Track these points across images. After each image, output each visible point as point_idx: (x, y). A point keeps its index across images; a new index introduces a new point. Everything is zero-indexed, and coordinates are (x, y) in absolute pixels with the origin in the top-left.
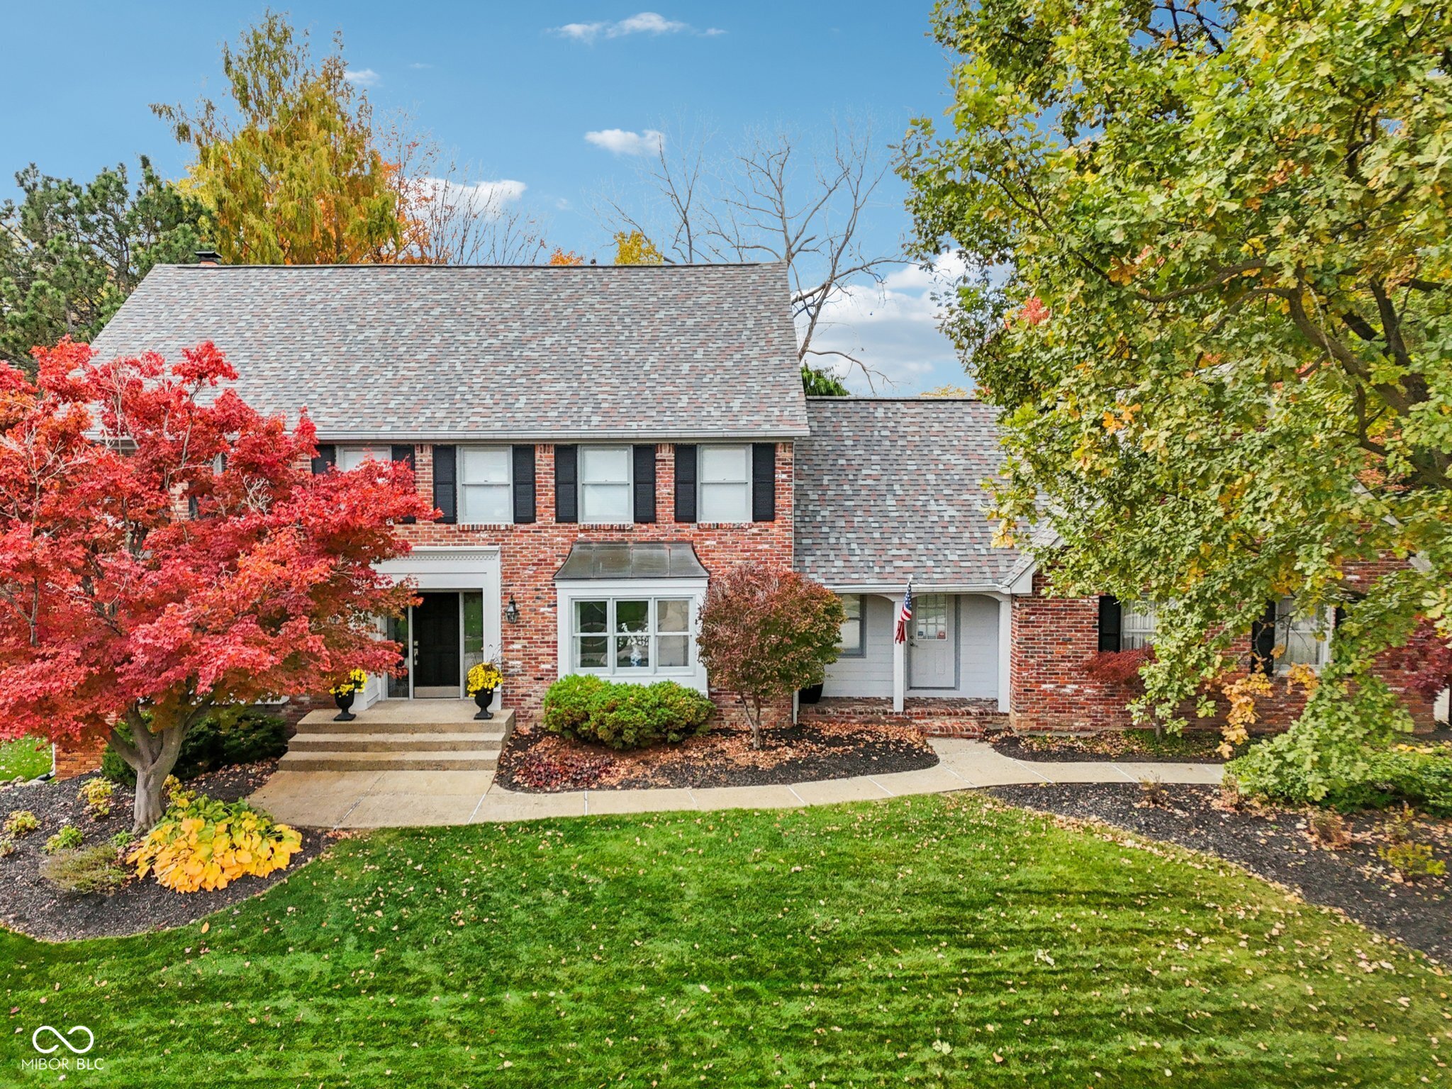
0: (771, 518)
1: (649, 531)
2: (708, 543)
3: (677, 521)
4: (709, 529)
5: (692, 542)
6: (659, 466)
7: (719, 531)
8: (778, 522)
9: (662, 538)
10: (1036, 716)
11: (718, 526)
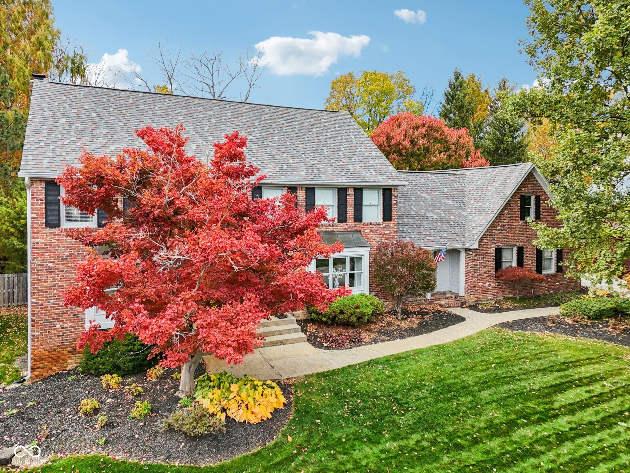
0: (390, 220)
1: (343, 227)
2: (366, 231)
3: (355, 221)
4: (367, 225)
5: (360, 231)
6: (348, 197)
7: (371, 226)
8: (393, 221)
9: (349, 230)
10: (477, 296)
11: (371, 224)
